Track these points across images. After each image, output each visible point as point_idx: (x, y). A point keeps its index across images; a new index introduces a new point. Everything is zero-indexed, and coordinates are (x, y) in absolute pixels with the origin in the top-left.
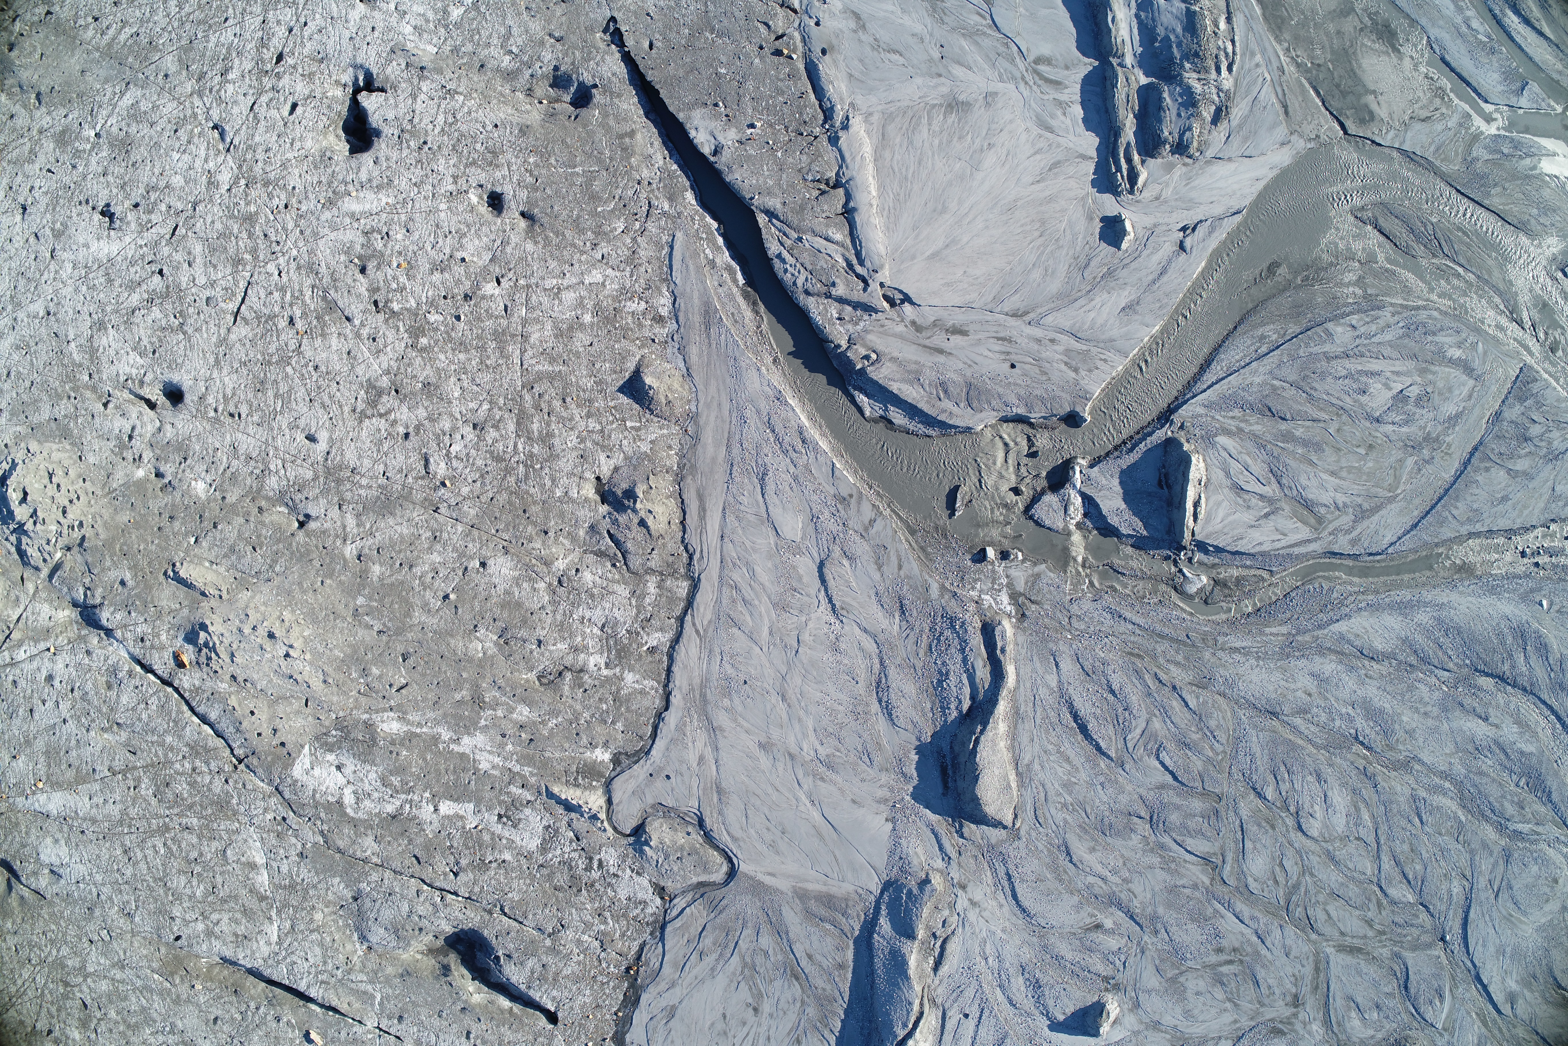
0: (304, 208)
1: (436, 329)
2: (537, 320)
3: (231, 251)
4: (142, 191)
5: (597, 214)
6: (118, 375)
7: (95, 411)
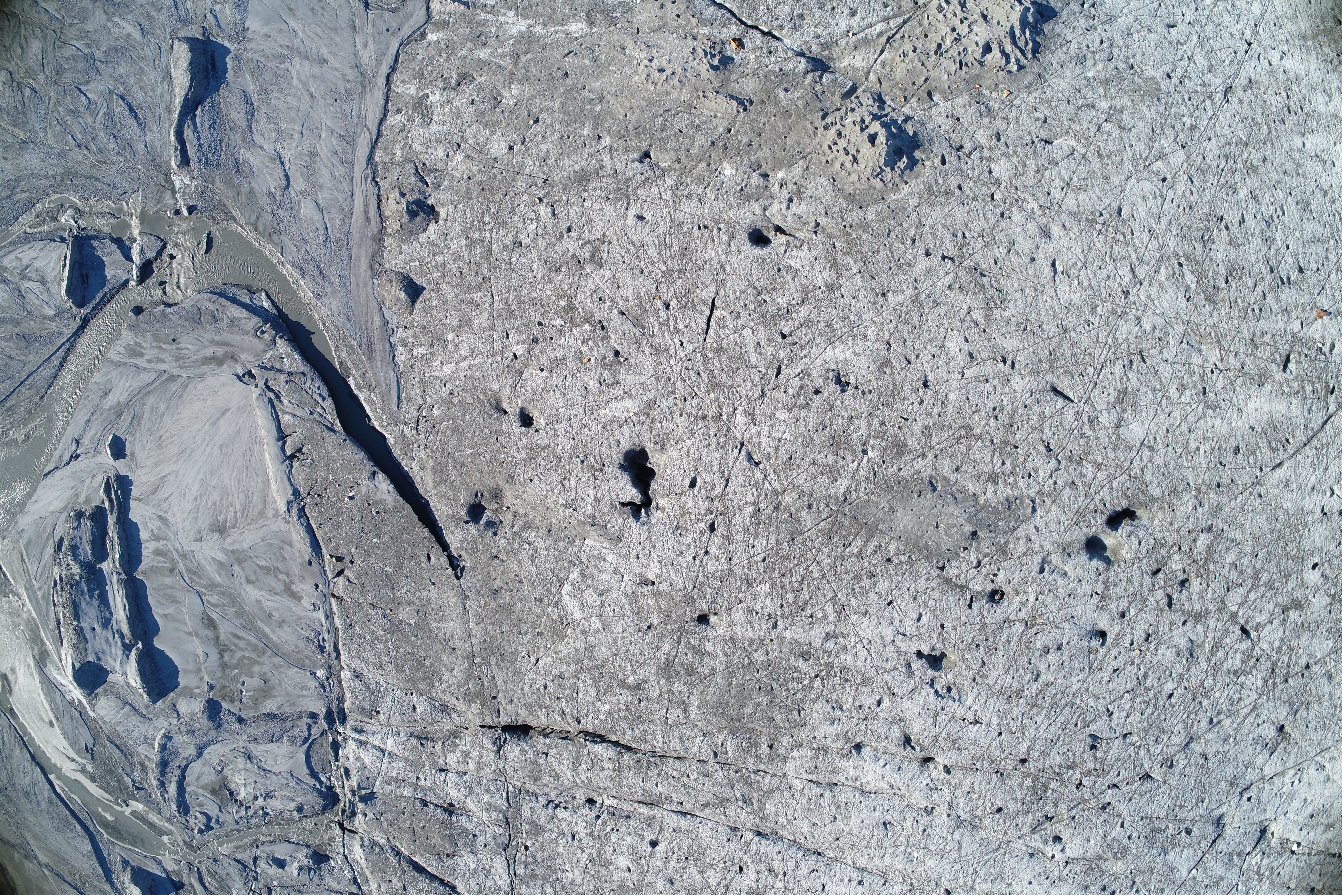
0: (671, 399)
1: (555, 313)
2: (484, 330)
3: (725, 358)
4: (813, 405)
5: (452, 418)
6: (809, 249)
7: (825, 217)
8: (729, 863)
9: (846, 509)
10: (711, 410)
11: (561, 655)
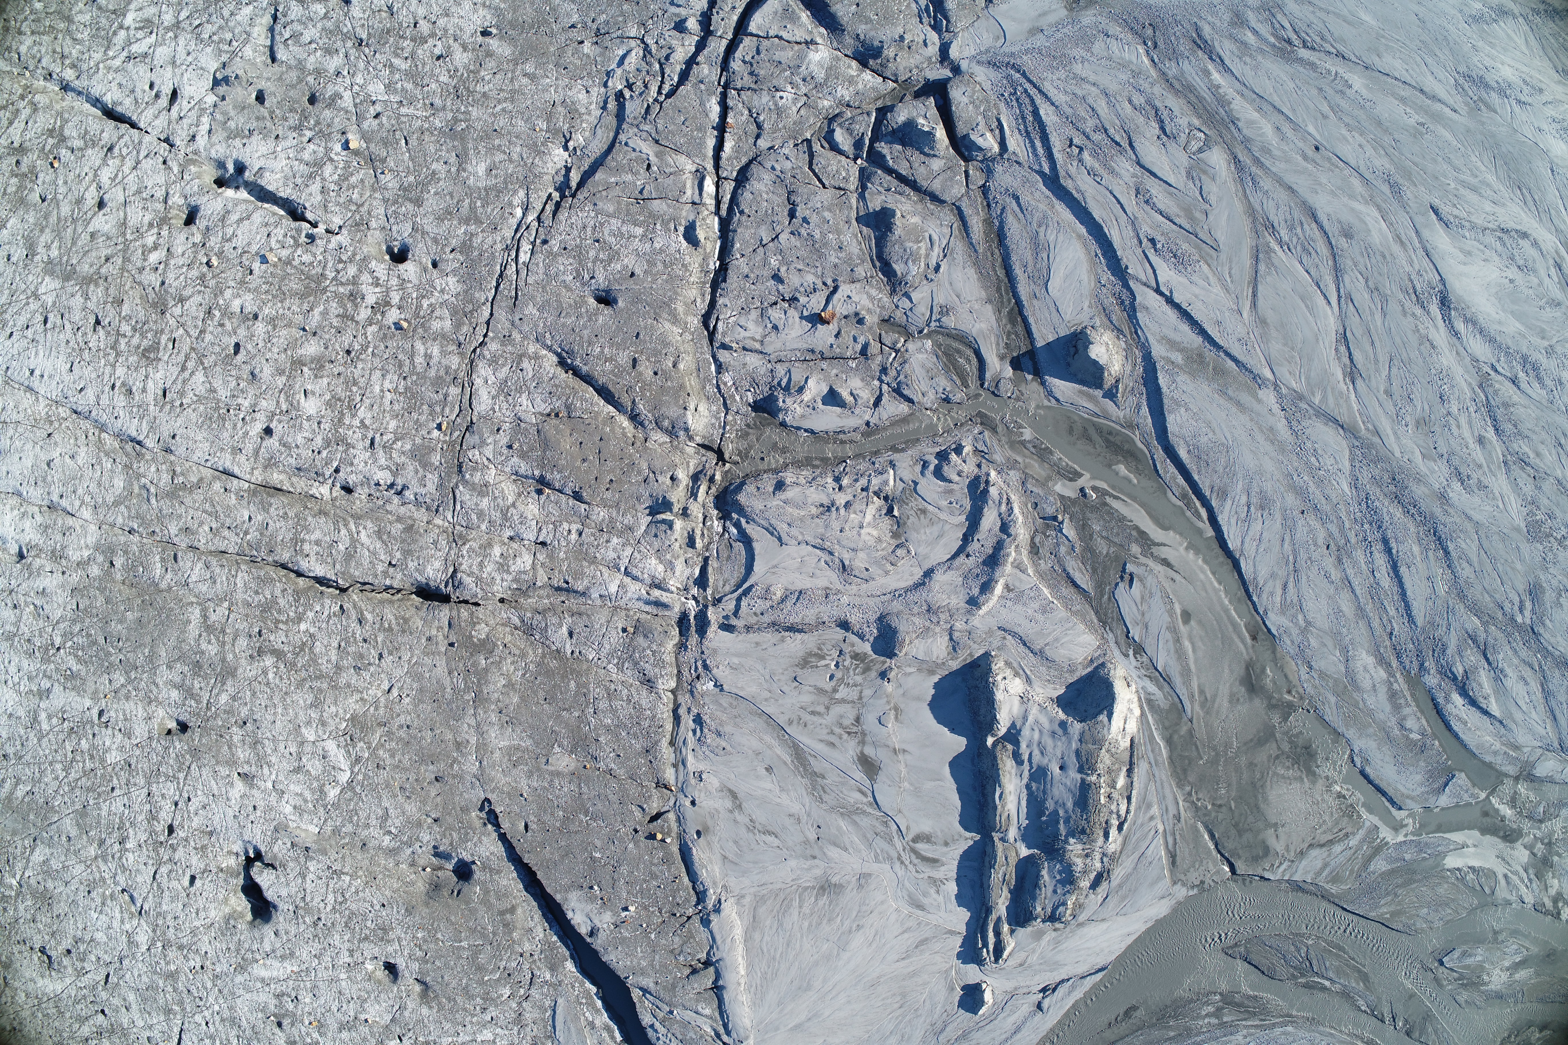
0: (218, 970)
3: (161, 1003)
4: (70, 941)
5: (484, 983)
8: (178, 403)
9: (33, 830)
10: (172, 954)
11: (356, 696)
